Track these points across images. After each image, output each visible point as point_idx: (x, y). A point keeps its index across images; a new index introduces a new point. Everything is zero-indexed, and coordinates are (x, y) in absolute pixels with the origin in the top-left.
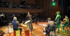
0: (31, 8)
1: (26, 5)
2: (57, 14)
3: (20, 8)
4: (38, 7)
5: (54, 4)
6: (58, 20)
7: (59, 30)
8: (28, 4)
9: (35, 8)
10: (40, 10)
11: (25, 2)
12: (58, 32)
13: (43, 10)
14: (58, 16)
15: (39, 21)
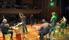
0: (27, 8)
1: (22, 4)
2: (53, 15)
3: (15, 8)
4: (36, 7)
5: (52, 4)
6: (53, 22)
7: (55, 32)
8: (24, 4)
9: (32, 9)
10: (37, 10)
11: (21, 2)
12: (54, 35)
13: (41, 10)
14: (53, 17)
15: (36, 23)
